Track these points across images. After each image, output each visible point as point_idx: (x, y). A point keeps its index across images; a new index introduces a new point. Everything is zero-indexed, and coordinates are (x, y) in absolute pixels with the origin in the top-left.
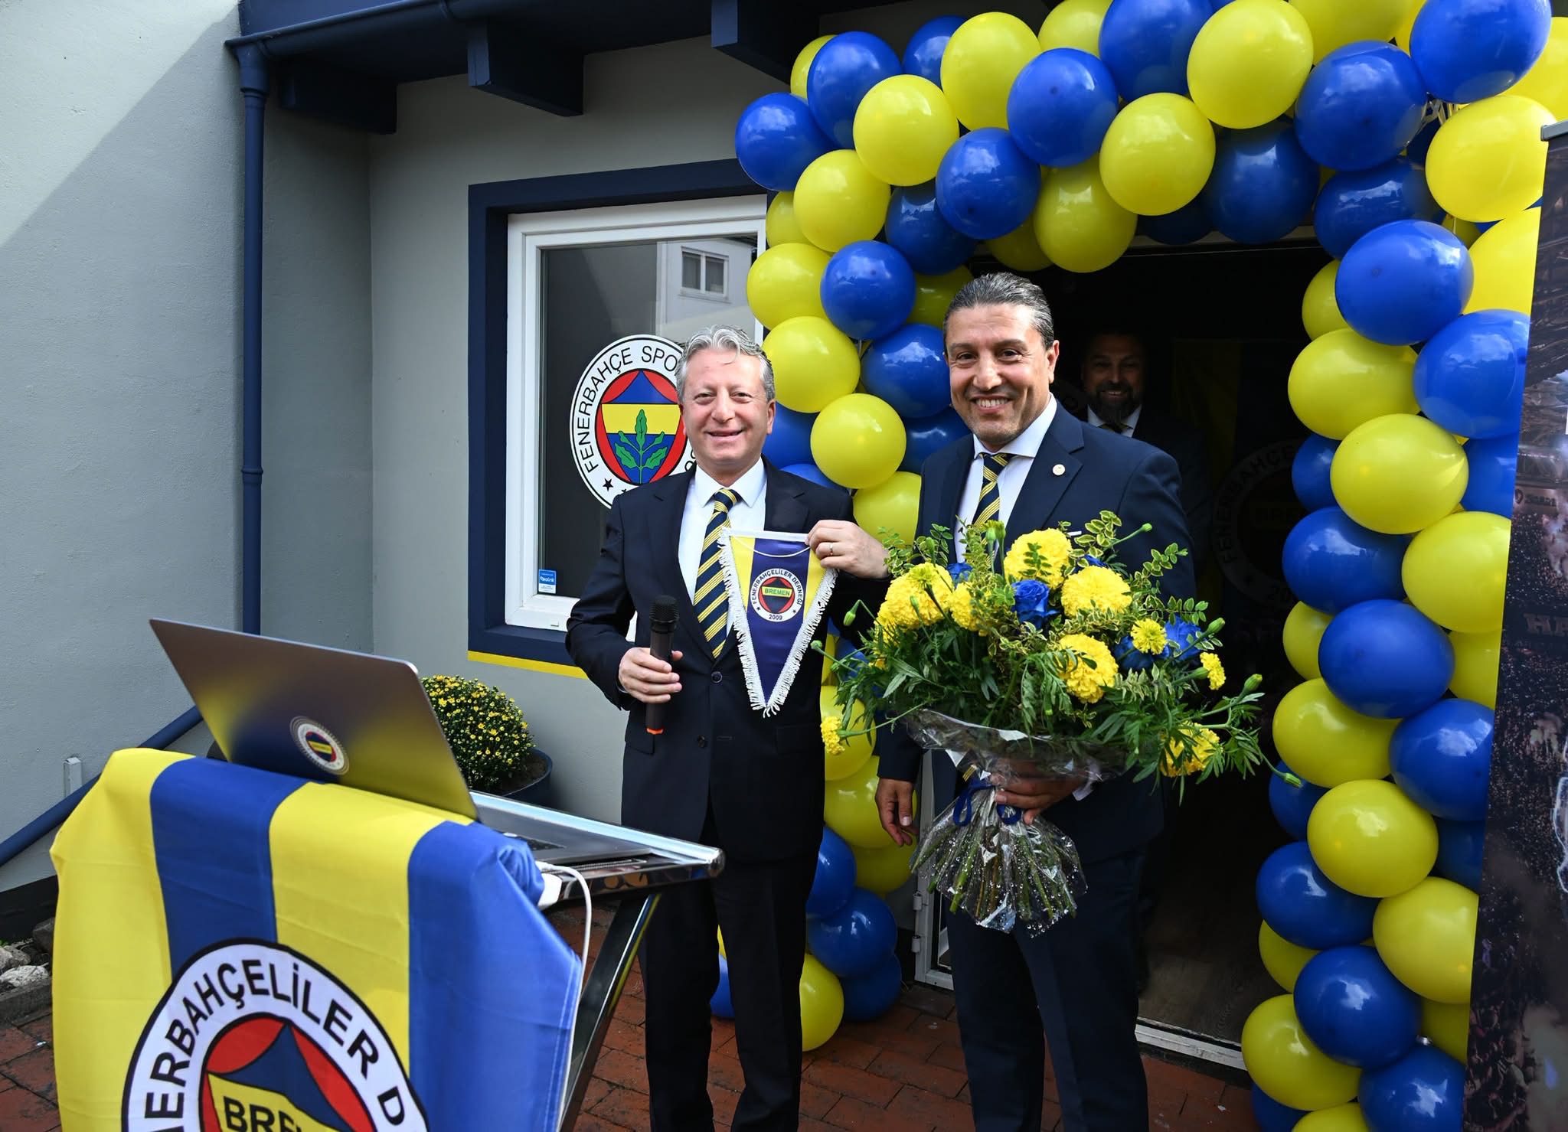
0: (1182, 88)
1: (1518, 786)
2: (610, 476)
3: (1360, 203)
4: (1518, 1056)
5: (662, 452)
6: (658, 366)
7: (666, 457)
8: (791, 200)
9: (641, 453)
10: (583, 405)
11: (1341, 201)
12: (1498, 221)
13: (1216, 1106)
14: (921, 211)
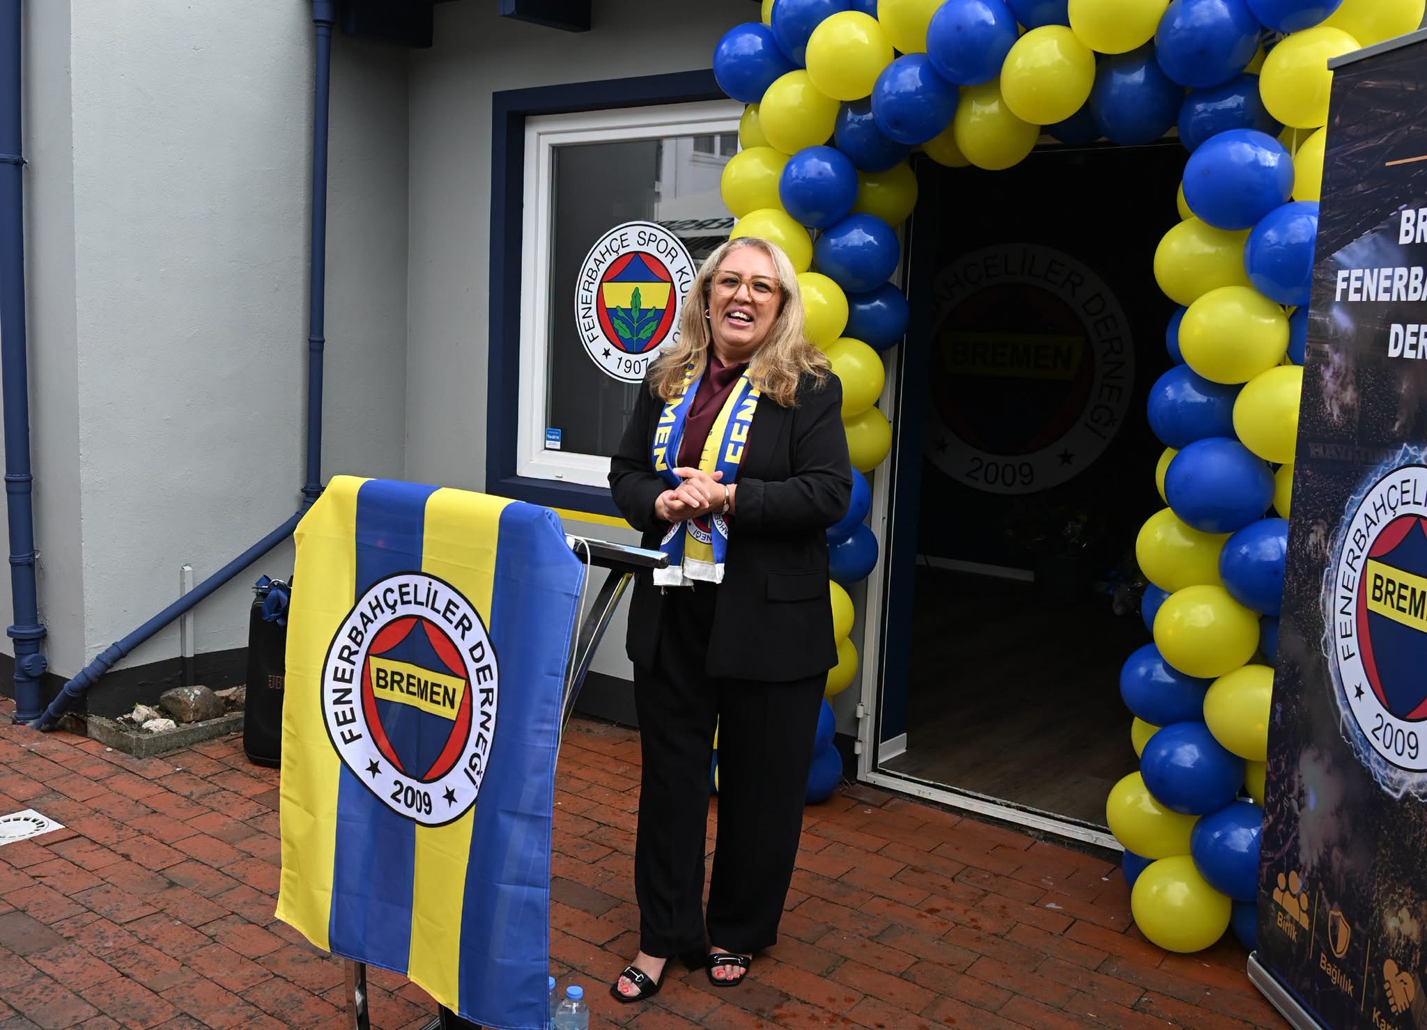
0: (1063, 21)
1: (1301, 579)
2: (608, 345)
3: (1212, 112)
4: (1296, 792)
5: (653, 325)
6: (651, 249)
7: (656, 330)
8: (757, 110)
9: (636, 325)
10: (587, 283)
11: (1197, 111)
12: (1318, 128)
13: (1101, 877)
14: (863, 119)
